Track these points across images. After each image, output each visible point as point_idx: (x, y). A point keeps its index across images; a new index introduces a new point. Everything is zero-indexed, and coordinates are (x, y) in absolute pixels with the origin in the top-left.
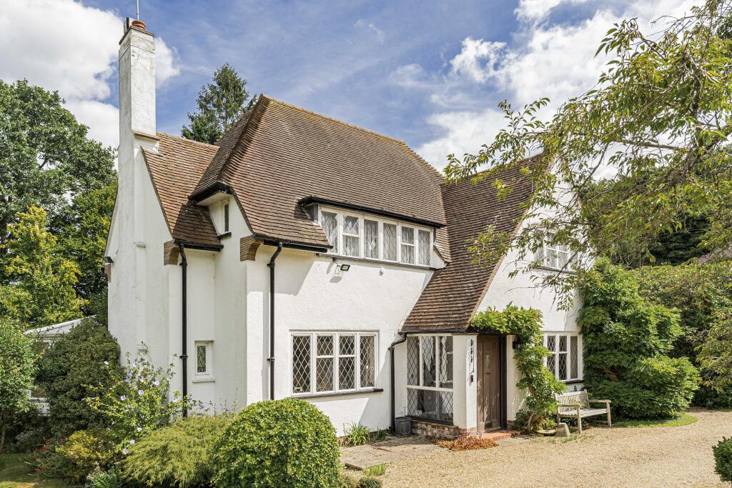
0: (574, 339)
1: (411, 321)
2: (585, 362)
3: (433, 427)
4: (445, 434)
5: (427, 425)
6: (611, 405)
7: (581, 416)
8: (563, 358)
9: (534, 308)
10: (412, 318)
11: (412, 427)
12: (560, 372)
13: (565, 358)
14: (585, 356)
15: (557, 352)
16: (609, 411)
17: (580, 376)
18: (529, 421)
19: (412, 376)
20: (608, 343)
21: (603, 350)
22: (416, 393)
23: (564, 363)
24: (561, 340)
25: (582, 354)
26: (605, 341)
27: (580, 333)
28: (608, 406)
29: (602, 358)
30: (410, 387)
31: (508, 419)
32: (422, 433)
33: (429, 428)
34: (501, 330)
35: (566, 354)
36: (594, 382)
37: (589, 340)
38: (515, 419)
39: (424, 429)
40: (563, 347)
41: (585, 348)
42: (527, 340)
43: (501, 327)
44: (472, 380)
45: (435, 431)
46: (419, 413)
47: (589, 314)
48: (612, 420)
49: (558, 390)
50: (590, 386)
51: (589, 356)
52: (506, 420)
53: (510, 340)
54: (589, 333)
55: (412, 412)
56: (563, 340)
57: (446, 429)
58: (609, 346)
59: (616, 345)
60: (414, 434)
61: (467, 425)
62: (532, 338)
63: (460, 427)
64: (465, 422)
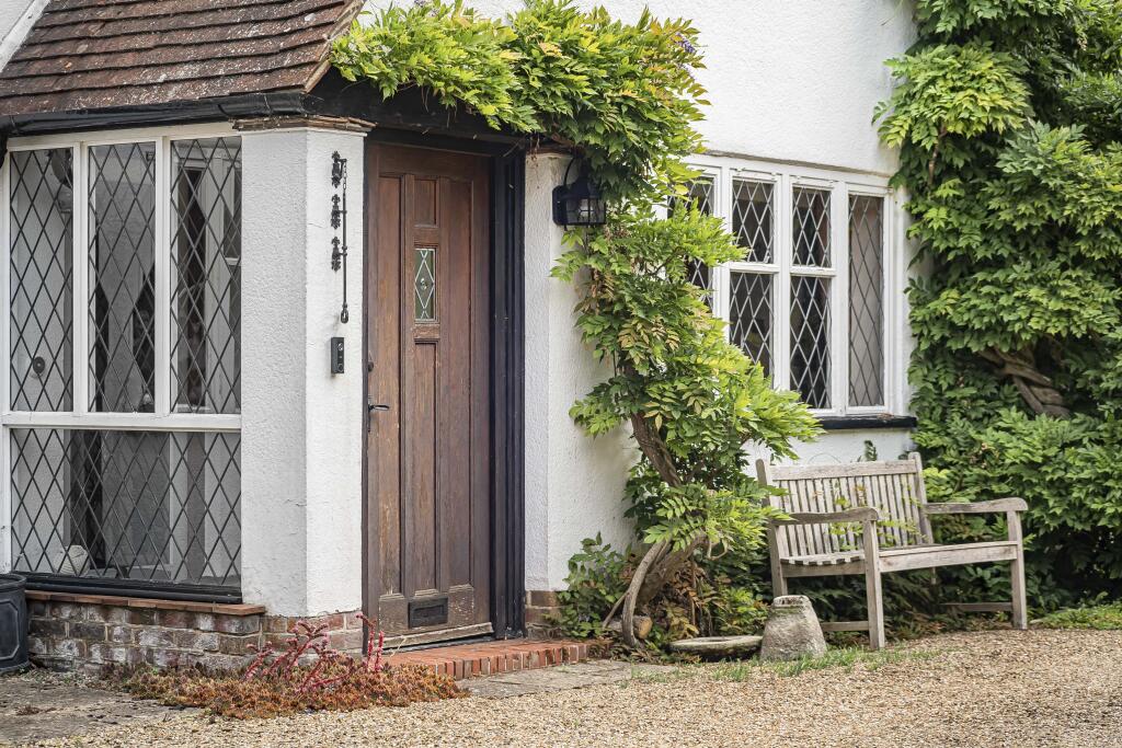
0: (866, 210)
1: (35, 68)
2: (919, 327)
3: (140, 616)
4: (198, 648)
5: (105, 609)
6: (1029, 527)
7: (880, 567)
8: (810, 295)
9: (662, 15)
10: (37, 51)
11: (34, 629)
12: (797, 364)
13: (821, 298)
14: (919, 296)
15: (782, 264)
16: (1017, 555)
17: (897, 401)
18: (634, 590)
19: (38, 364)
20: (1019, 226)
21: (998, 263)
22: (56, 451)
23: (816, 321)
24: (800, 211)
25: (903, 283)
26: (1005, 216)
27: (893, 182)
28: (1015, 524)
29: (994, 298)
30: (23, 418)
31: (529, 586)
32: (85, 654)
33: (119, 623)
34: (489, 110)
35: (827, 280)
36: (957, 424)
37: (937, 216)
38: (565, 587)
39: (94, 635)
40: (811, 244)
41: (919, 256)
42: (628, 176)
43: (488, 97)
44: (337, 365)
45: (149, 638)
46: (71, 560)
47: (933, 81)
48: (1031, 601)
49: (772, 430)
50: (937, 442)
51: (937, 295)
52: (522, 593)
53: (542, 178)
54: (938, 181)
55: (33, 549)
56: (812, 207)
57: (206, 623)
58: (1022, 242)
59: (1057, 236)
60: (40, 664)
61: (312, 594)
62: (653, 174)
63: (273, 611)
64: (300, 578)
